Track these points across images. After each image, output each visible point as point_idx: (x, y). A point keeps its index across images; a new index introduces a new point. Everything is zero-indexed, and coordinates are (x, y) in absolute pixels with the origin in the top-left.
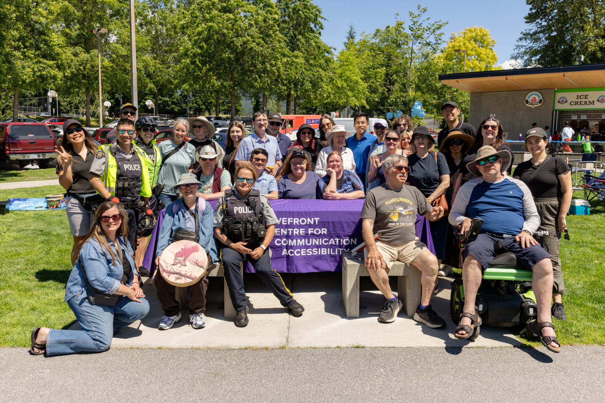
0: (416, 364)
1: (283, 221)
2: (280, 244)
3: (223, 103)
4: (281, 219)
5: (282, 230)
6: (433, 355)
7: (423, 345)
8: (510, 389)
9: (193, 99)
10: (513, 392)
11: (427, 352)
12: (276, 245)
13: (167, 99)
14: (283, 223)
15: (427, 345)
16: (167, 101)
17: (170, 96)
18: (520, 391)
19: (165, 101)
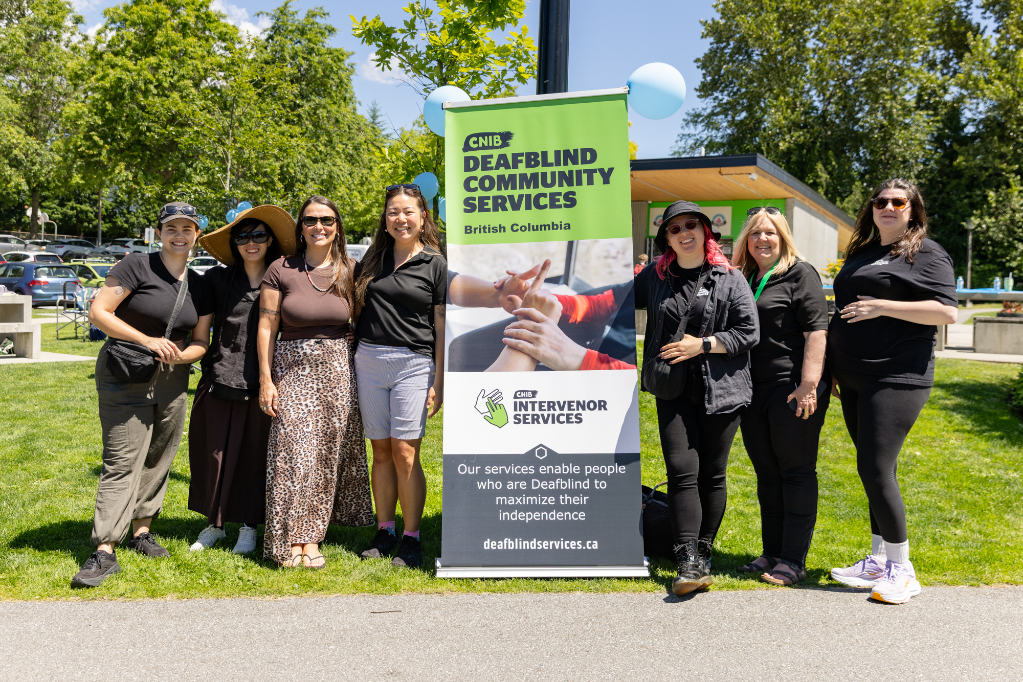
13: (87, 207)
16: (86, 212)
19: (82, 211)
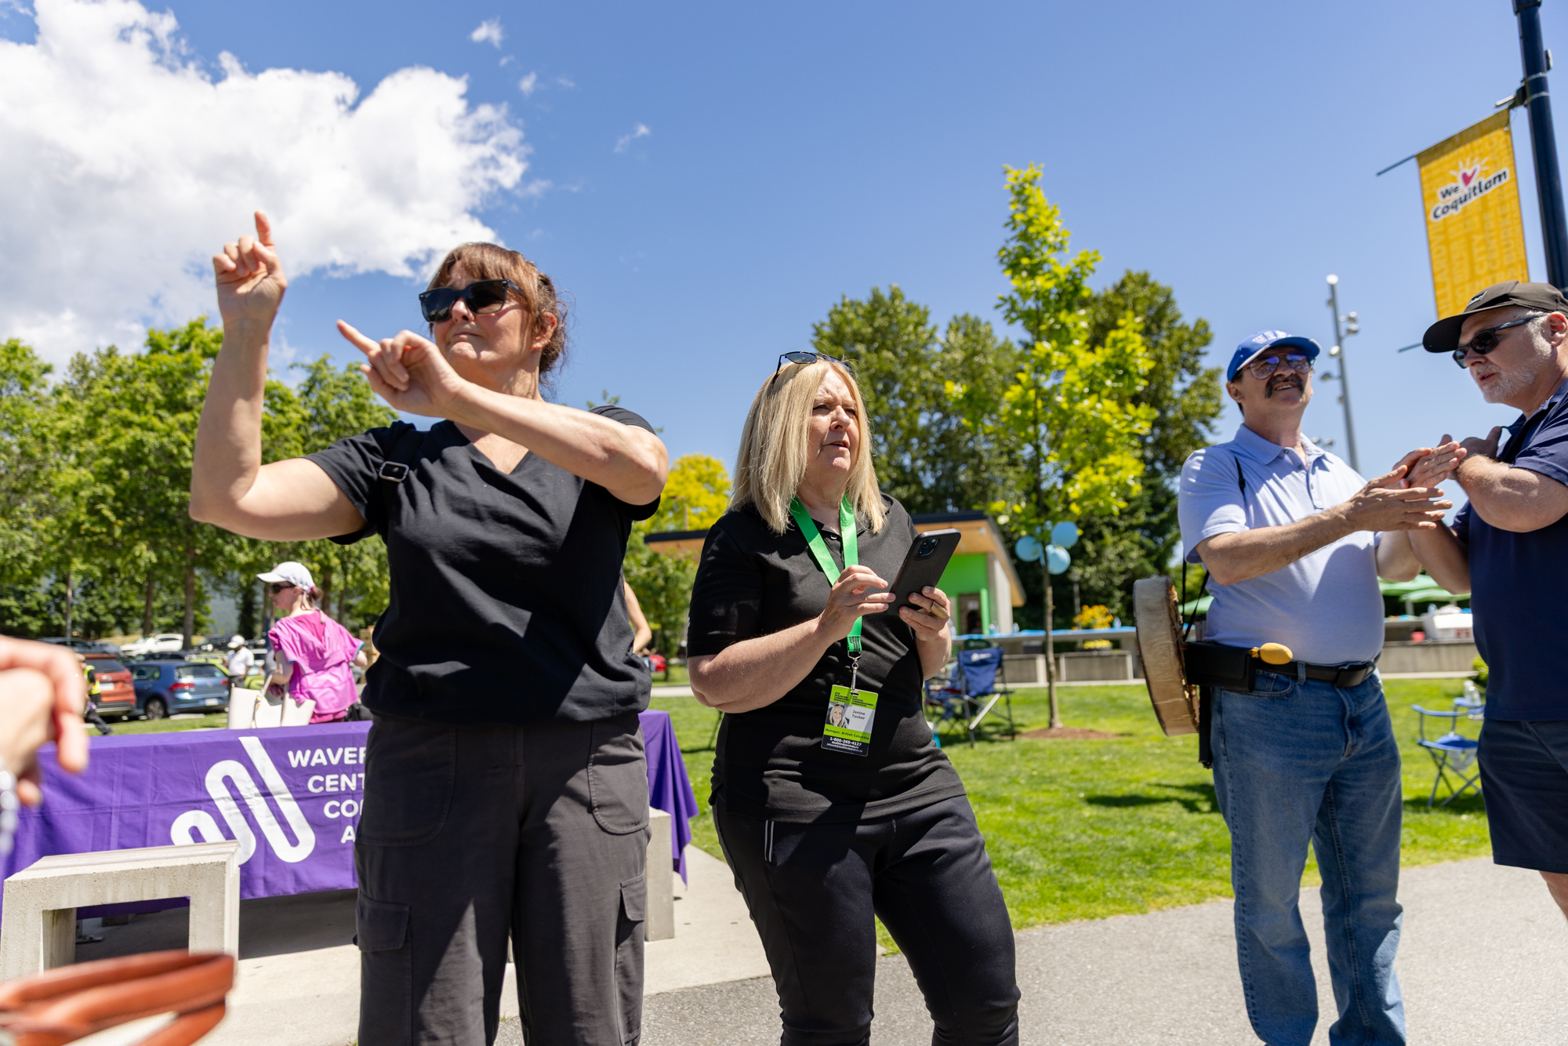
0: (683, 1019)
1: (347, 755)
2: (337, 814)
3: (163, 608)
4: (340, 751)
5: (344, 778)
6: (716, 998)
7: (691, 984)
8: (885, 1026)
9: (82, 601)
10: (892, 1030)
11: (702, 994)
12: (326, 818)
14: (347, 761)
15: (700, 983)
17: (20, 596)
18: (903, 1027)
